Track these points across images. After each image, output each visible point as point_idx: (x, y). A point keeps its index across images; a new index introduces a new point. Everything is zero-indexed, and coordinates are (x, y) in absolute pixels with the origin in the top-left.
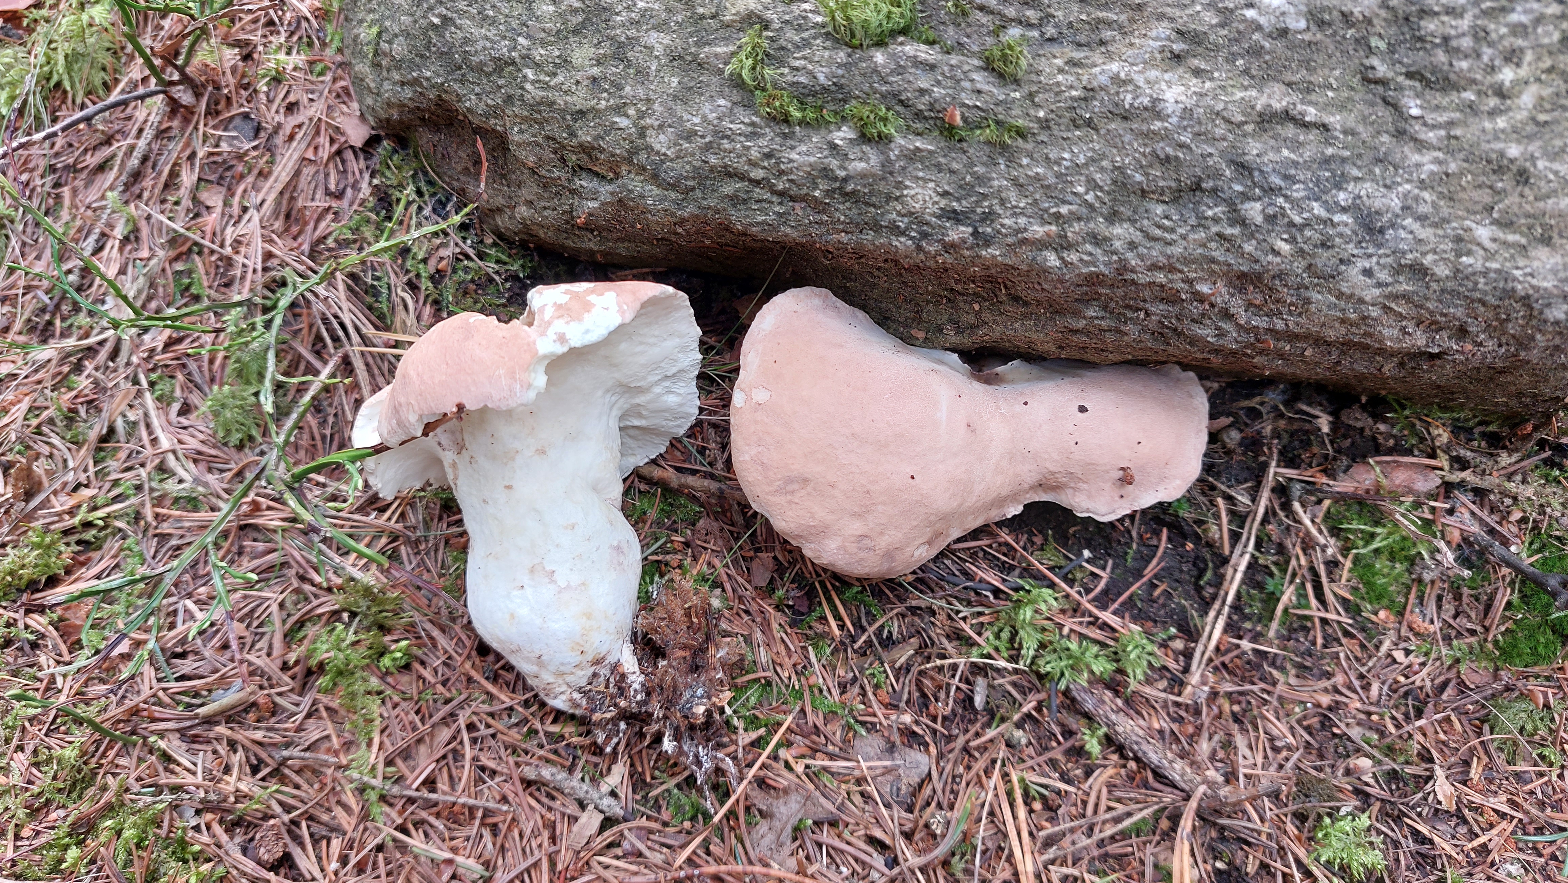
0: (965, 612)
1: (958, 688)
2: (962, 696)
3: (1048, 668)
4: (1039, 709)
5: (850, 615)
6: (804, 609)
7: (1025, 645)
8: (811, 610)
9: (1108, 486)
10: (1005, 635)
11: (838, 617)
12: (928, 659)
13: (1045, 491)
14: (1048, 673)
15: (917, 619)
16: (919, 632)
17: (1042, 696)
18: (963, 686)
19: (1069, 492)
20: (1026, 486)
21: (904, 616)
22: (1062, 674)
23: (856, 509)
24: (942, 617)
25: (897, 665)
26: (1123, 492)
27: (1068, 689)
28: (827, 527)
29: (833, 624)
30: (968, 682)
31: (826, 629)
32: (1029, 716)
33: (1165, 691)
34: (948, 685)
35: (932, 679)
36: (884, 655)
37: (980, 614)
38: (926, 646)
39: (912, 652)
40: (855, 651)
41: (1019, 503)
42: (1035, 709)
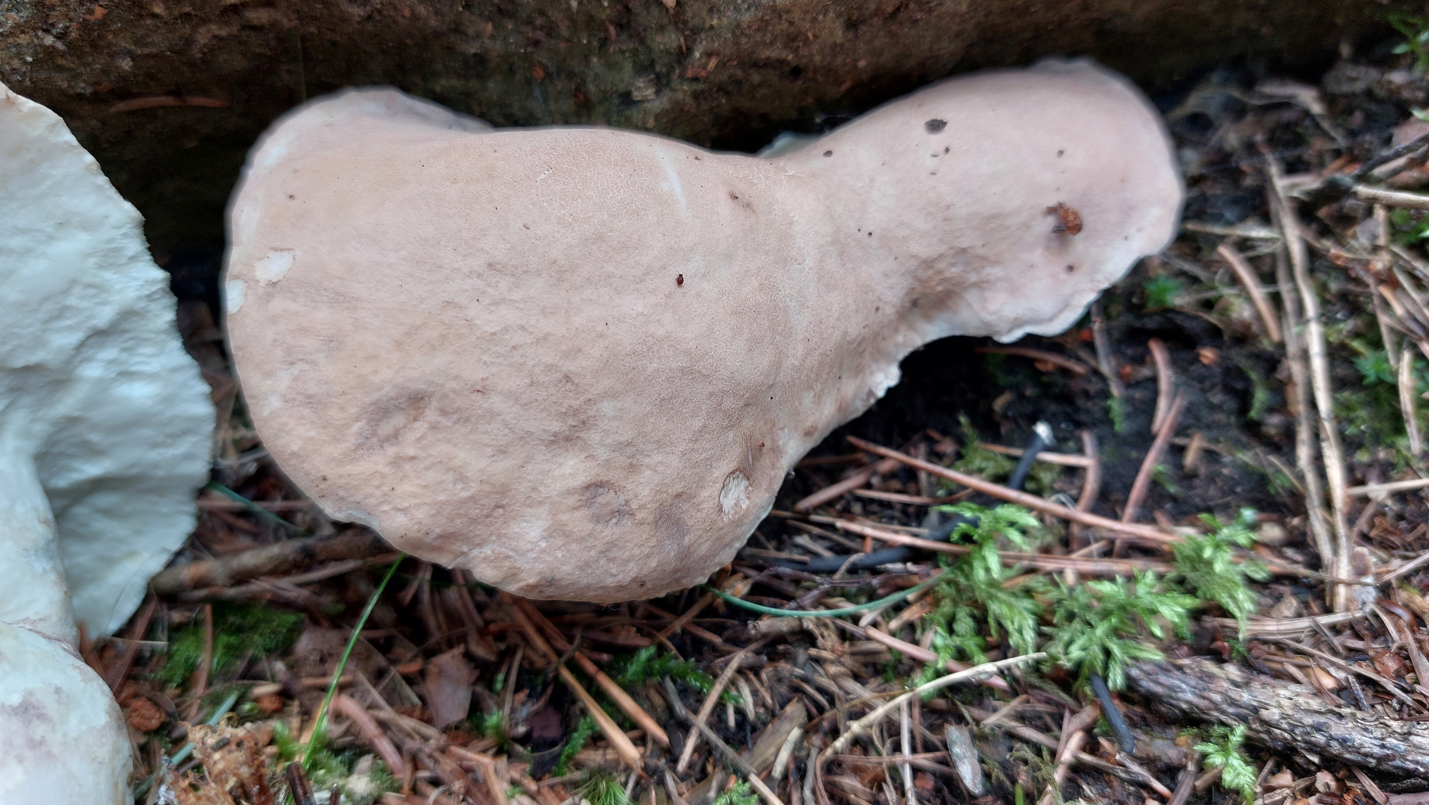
0: (869, 613)
1: (917, 771)
2: (929, 783)
3: (1076, 652)
4: (1091, 745)
5: (651, 711)
6: (553, 732)
7: (1010, 628)
8: (568, 730)
9: (1037, 256)
10: (964, 624)
11: (627, 724)
12: (835, 733)
13: (928, 318)
14: (1079, 664)
15: (784, 667)
16: (796, 690)
17: (1087, 714)
18: (923, 759)
19: (972, 296)
20: (889, 311)
21: (756, 670)
22: (1108, 653)
23: (555, 426)
24: (829, 641)
25: (778, 771)
26: (1069, 260)
27: (1131, 683)
28: (504, 490)
29: (621, 740)
30: (928, 747)
31: (610, 755)
32: (1077, 769)
33: (1299, 615)
34: (895, 771)
35: (857, 771)
36: (744, 761)
37: (898, 608)
38: (821, 710)
39: (796, 733)
40: (683, 778)
41: (888, 358)
42: (1084, 749)
